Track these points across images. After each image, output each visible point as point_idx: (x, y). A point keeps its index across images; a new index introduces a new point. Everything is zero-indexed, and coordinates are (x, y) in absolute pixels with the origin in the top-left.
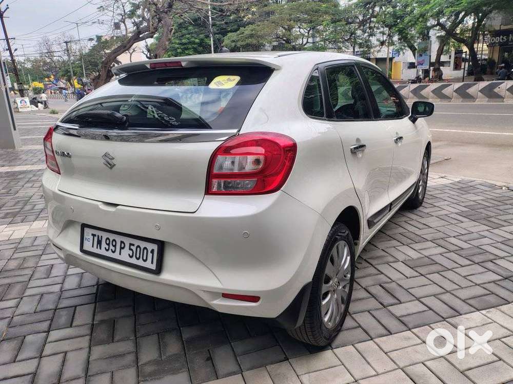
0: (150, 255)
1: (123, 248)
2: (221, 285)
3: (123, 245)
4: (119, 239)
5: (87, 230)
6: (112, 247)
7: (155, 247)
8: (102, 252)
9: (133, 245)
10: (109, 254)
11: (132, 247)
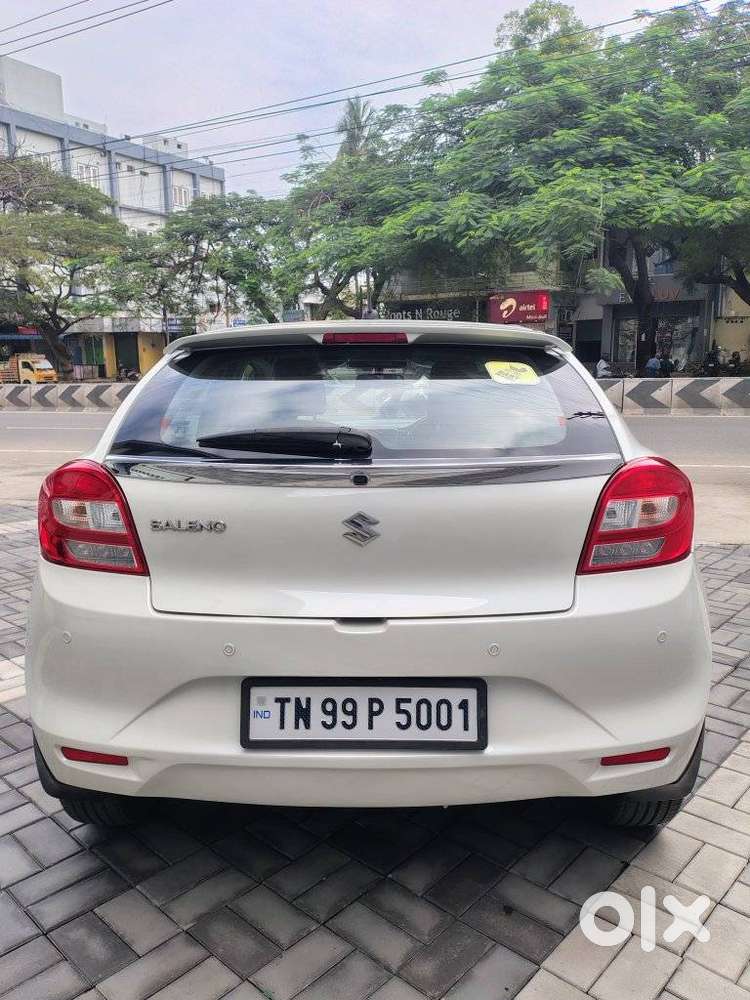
0: (458, 714)
1: (379, 712)
2: (613, 739)
3: (376, 707)
4: (362, 696)
5: (256, 693)
6: (341, 717)
7: (471, 695)
8: (317, 732)
9: (409, 701)
10: (339, 734)
11: (403, 706)
